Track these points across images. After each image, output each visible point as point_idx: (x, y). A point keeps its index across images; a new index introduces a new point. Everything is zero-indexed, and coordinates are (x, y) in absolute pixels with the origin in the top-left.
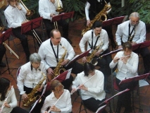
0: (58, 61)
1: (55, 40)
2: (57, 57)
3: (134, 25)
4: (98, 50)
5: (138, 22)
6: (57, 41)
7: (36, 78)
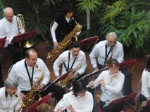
0: (32, 85)
1: (31, 61)
2: (31, 80)
3: (111, 46)
4: (74, 72)
5: (115, 43)
6: (33, 62)
7: (11, 106)
